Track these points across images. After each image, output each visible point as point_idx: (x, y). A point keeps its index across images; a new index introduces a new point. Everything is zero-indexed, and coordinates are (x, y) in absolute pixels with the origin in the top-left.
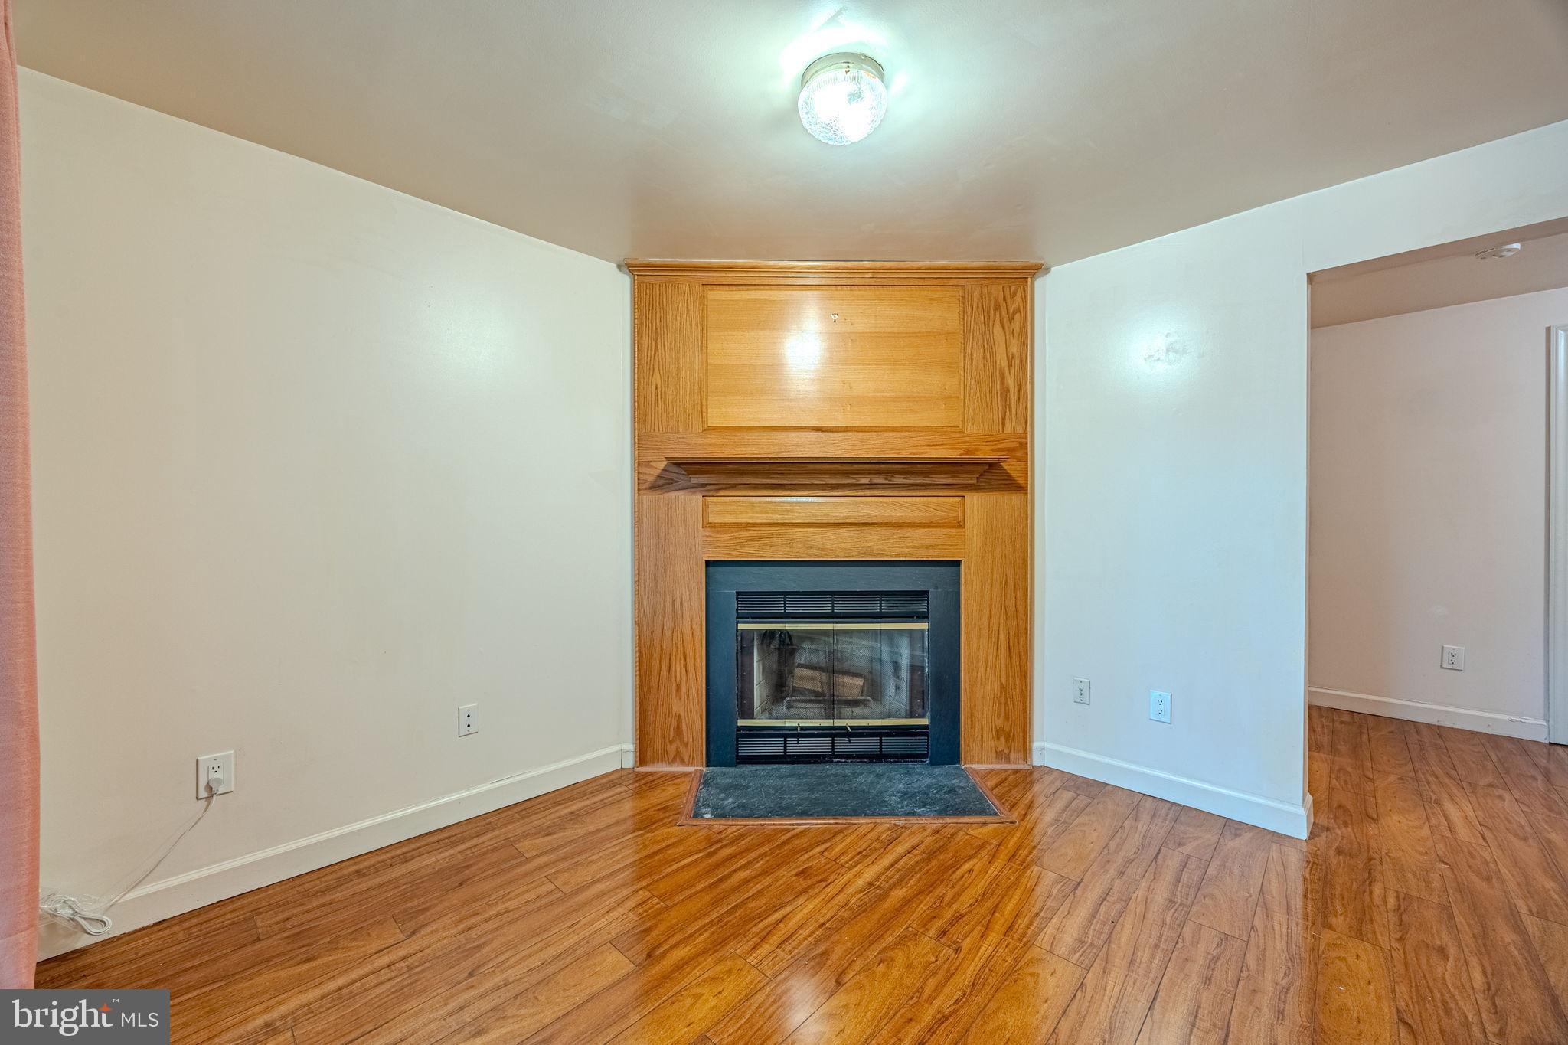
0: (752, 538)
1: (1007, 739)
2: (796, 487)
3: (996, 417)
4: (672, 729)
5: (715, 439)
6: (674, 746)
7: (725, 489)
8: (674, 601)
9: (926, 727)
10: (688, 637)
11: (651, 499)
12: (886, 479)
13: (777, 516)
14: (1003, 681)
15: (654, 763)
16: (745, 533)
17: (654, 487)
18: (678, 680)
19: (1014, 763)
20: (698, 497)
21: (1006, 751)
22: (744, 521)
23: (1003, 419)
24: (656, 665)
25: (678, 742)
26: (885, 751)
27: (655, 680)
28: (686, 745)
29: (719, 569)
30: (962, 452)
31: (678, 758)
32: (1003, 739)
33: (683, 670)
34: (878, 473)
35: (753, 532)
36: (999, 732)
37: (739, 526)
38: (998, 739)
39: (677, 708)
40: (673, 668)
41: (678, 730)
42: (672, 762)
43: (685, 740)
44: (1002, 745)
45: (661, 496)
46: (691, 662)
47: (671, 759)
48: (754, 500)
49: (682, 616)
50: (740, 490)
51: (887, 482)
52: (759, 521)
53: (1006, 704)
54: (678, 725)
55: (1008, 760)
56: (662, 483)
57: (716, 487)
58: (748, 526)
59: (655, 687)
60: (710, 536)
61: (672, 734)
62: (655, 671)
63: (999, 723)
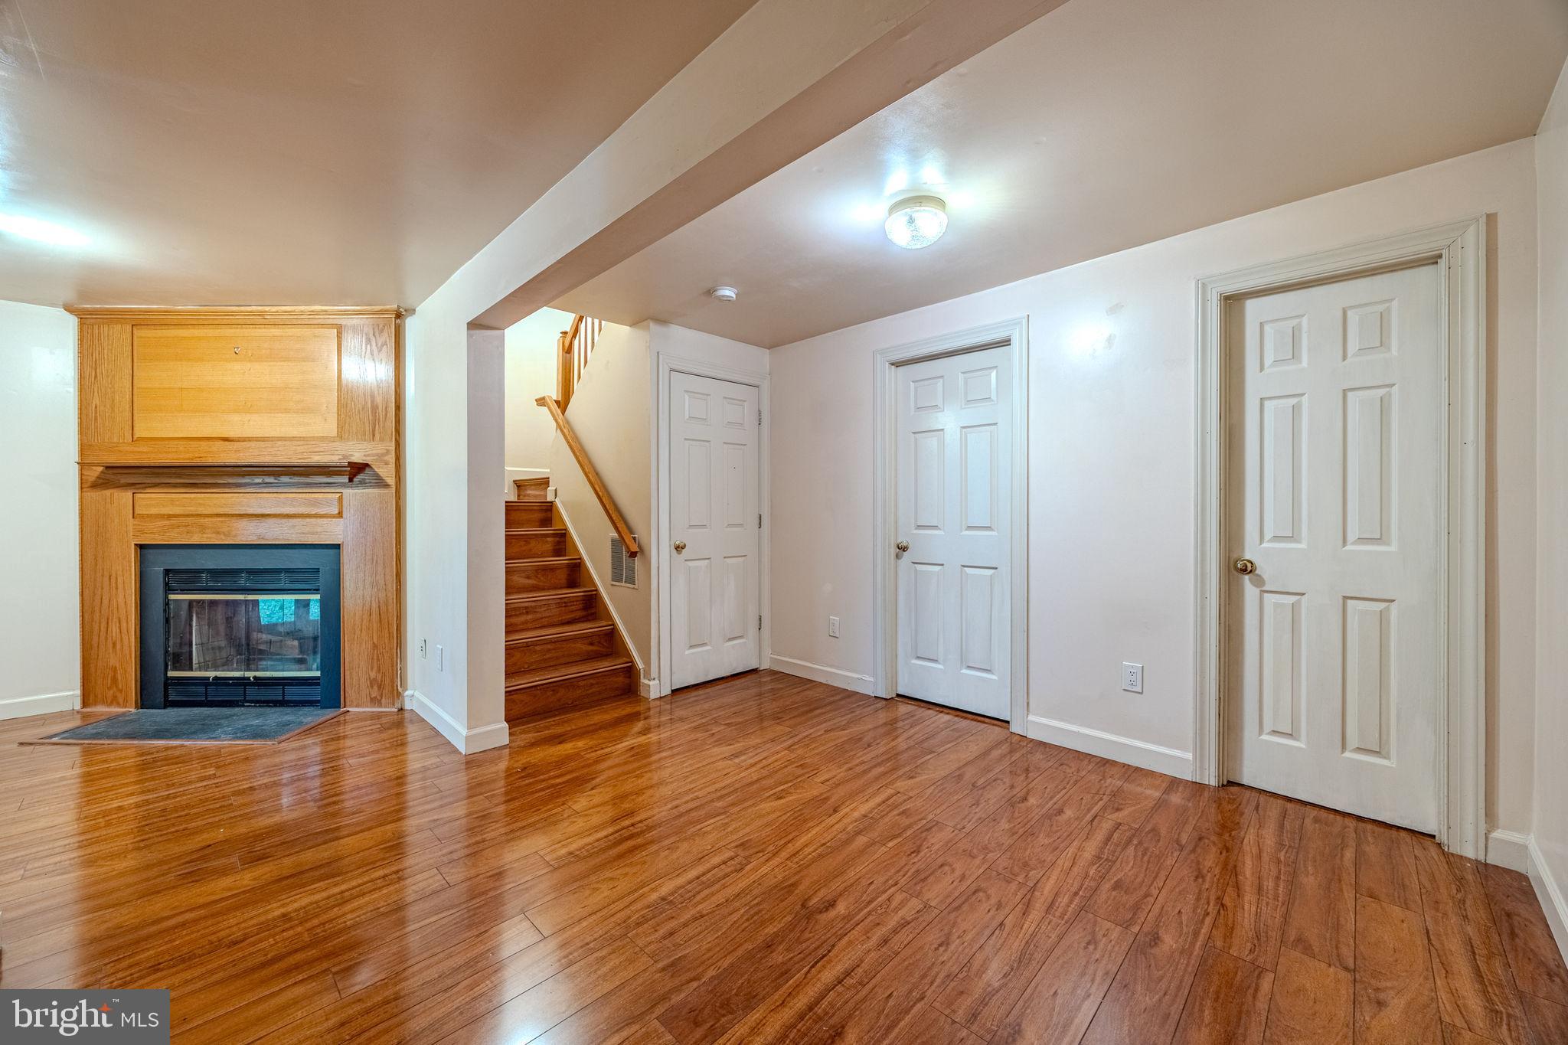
0: (172, 526)
1: (379, 687)
2: (207, 486)
3: (367, 429)
4: (109, 679)
5: (143, 448)
6: (111, 692)
7: (150, 487)
8: (110, 576)
9: (317, 678)
10: (122, 604)
11: (94, 495)
12: (275, 479)
13: (192, 508)
14: (375, 641)
15: (95, 705)
16: (167, 523)
17: (96, 485)
18: (114, 638)
19: (385, 707)
20: (129, 494)
21: (378, 697)
22: (166, 512)
23: (374, 431)
24: (96, 628)
25: (115, 689)
26: (287, 698)
27: (95, 638)
28: (121, 691)
29: (151, 551)
30: (340, 457)
31: (114, 701)
32: (375, 687)
33: (118, 630)
34: (269, 474)
35: (174, 521)
36: (372, 682)
37: (162, 517)
38: (372, 687)
39: (113, 661)
40: (110, 629)
41: (115, 680)
42: (110, 704)
43: (120, 686)
44: (375, 693)
45: (100, 493)
46: (124, 625)
47: (109, 702)
48: (174, 496)
49: (117, 588)
50: (162, 487)
51: (276, 481)
52: (178, 512)
53: (378, 660)
54: (115, 676)
55: (380, 705)
56: (101, 484)
57: (143, 485)
58: (170, 516)
59: (96, 645)
60: (139, 525)
61: (109, 682)
62: (96, 633)
63: (373, 675)
